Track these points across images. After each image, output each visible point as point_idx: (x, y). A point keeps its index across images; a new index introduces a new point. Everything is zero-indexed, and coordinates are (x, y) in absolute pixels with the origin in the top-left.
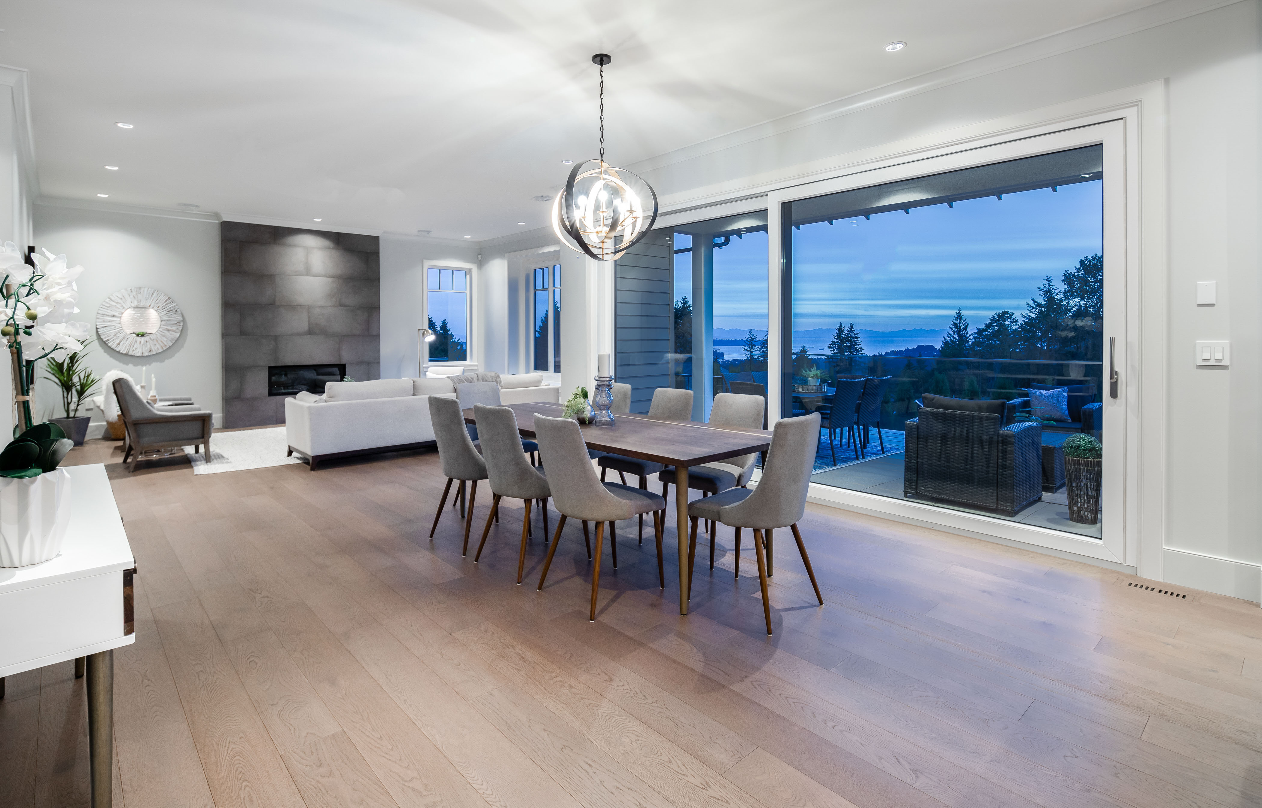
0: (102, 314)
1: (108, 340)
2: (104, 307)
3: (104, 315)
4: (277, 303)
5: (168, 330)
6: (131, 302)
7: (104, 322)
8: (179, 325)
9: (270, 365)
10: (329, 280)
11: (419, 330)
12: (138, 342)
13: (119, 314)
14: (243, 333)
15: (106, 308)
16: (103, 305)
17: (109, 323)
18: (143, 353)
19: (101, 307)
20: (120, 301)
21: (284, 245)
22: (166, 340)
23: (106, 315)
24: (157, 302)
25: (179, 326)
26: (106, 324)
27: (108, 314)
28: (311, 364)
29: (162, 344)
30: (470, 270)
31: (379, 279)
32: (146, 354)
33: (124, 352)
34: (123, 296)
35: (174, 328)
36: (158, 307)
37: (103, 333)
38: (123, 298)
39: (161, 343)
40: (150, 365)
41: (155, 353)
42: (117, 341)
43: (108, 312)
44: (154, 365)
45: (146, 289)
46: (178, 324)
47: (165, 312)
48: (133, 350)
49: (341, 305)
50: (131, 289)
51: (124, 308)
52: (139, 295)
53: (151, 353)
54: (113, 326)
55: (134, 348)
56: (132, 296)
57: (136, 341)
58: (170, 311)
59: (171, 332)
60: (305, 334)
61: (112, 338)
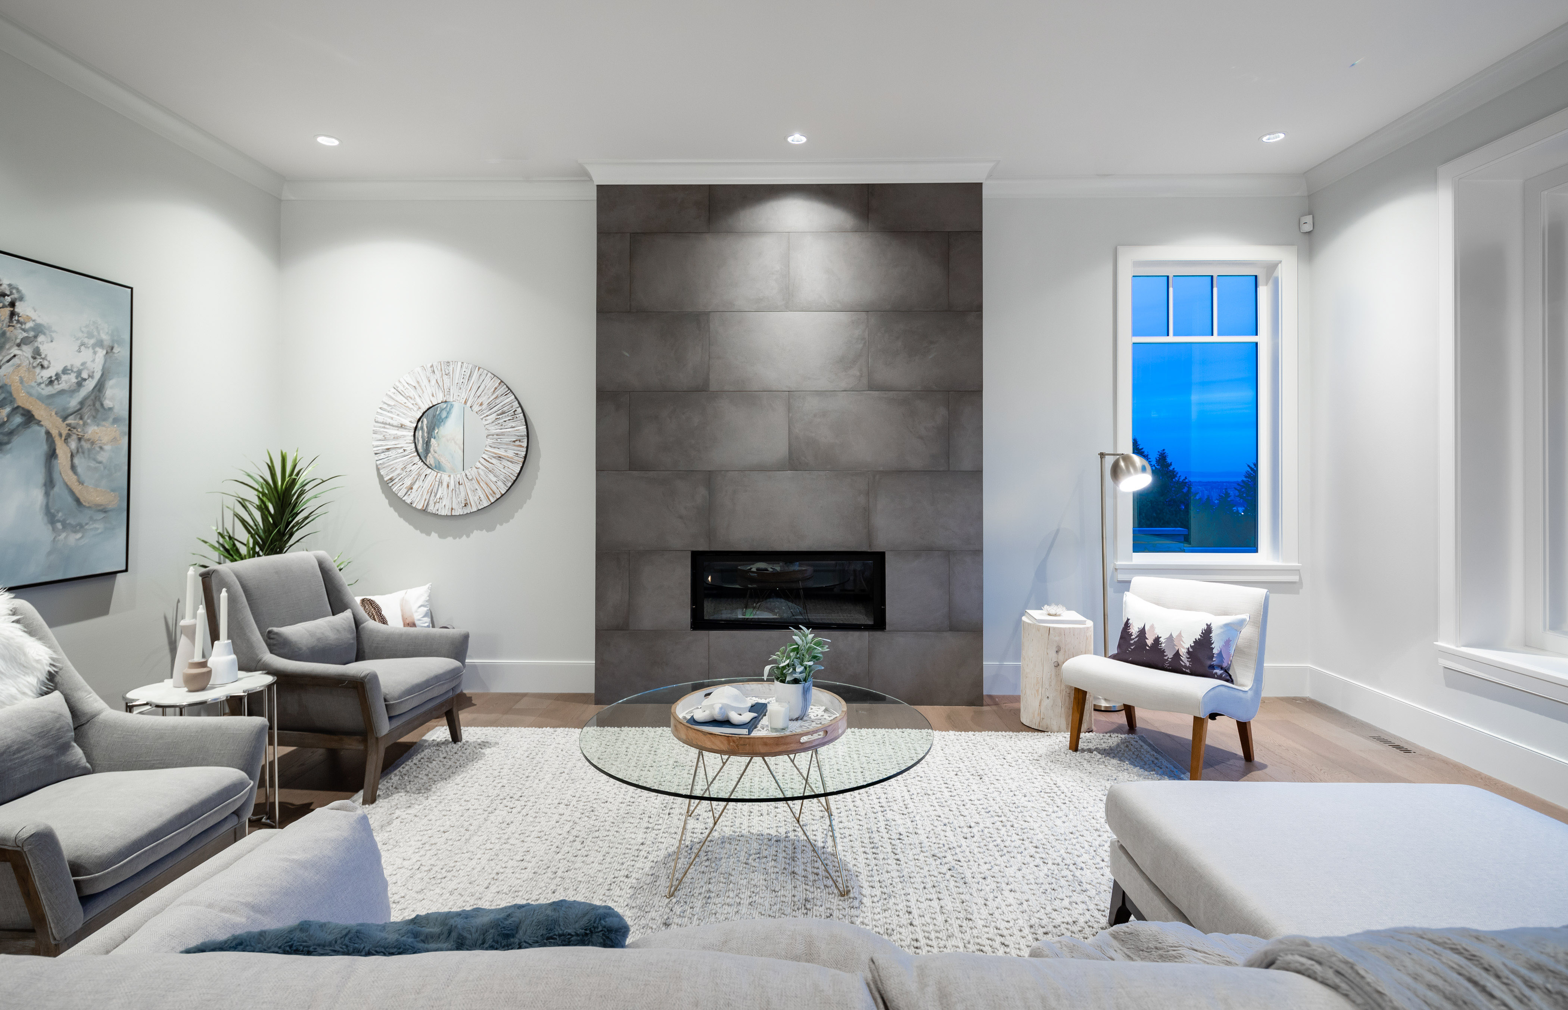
0: (383, 423)
1: (392, 480)
2: (385, 406)
3: (386, 424)
4: (713, 387)
5: (500, 458)
6: (433, 396)
7: (385, 439)
8: (521, 446)
9: (694, 549)
10: (843, 317)
11: (1102, 455)
12: (445, 484)
13: (411, 422)
14: (635, 465)
15: (388, 408)
16: (385, 403)
17: (394, 442)
18: (452, 509)
19: (381, 408)
20: (412, 393)
21: (730, 231)
22: (494, 479)
23: (389, 424)
24: (478, 393)
25: (519, 448)
26: (390, 444)
27: (392, 422)
28: (795, 549)
29: (488, 491)
30: (1272, 267)
31: (979, 309)
32: (458, 512)
33: (420, 507)
34: (418, 382)
35: (510, 453)
36: (481, 404)
37: (384, 463)
38: (417, 386)
39: (484, 486)
40: (468, 536)
41: (475, 509)
42: (408, 482)
43: (392, 418)
44: (478, 535)
45: (460, 364)
46: (517, 443)
47: (494, 416)
48: (435, 503)
49: (873, 386)
50: (432, 366)
51: (420, 408)
52: (445, 377)
53: (468, 510)
54: (402, 447)
55: (438, 496)
56: (433, 382)
57: (441, 483)
58: (503, 413)
59: (505, 463)
60: (780, 467)
61: (399, 475)
